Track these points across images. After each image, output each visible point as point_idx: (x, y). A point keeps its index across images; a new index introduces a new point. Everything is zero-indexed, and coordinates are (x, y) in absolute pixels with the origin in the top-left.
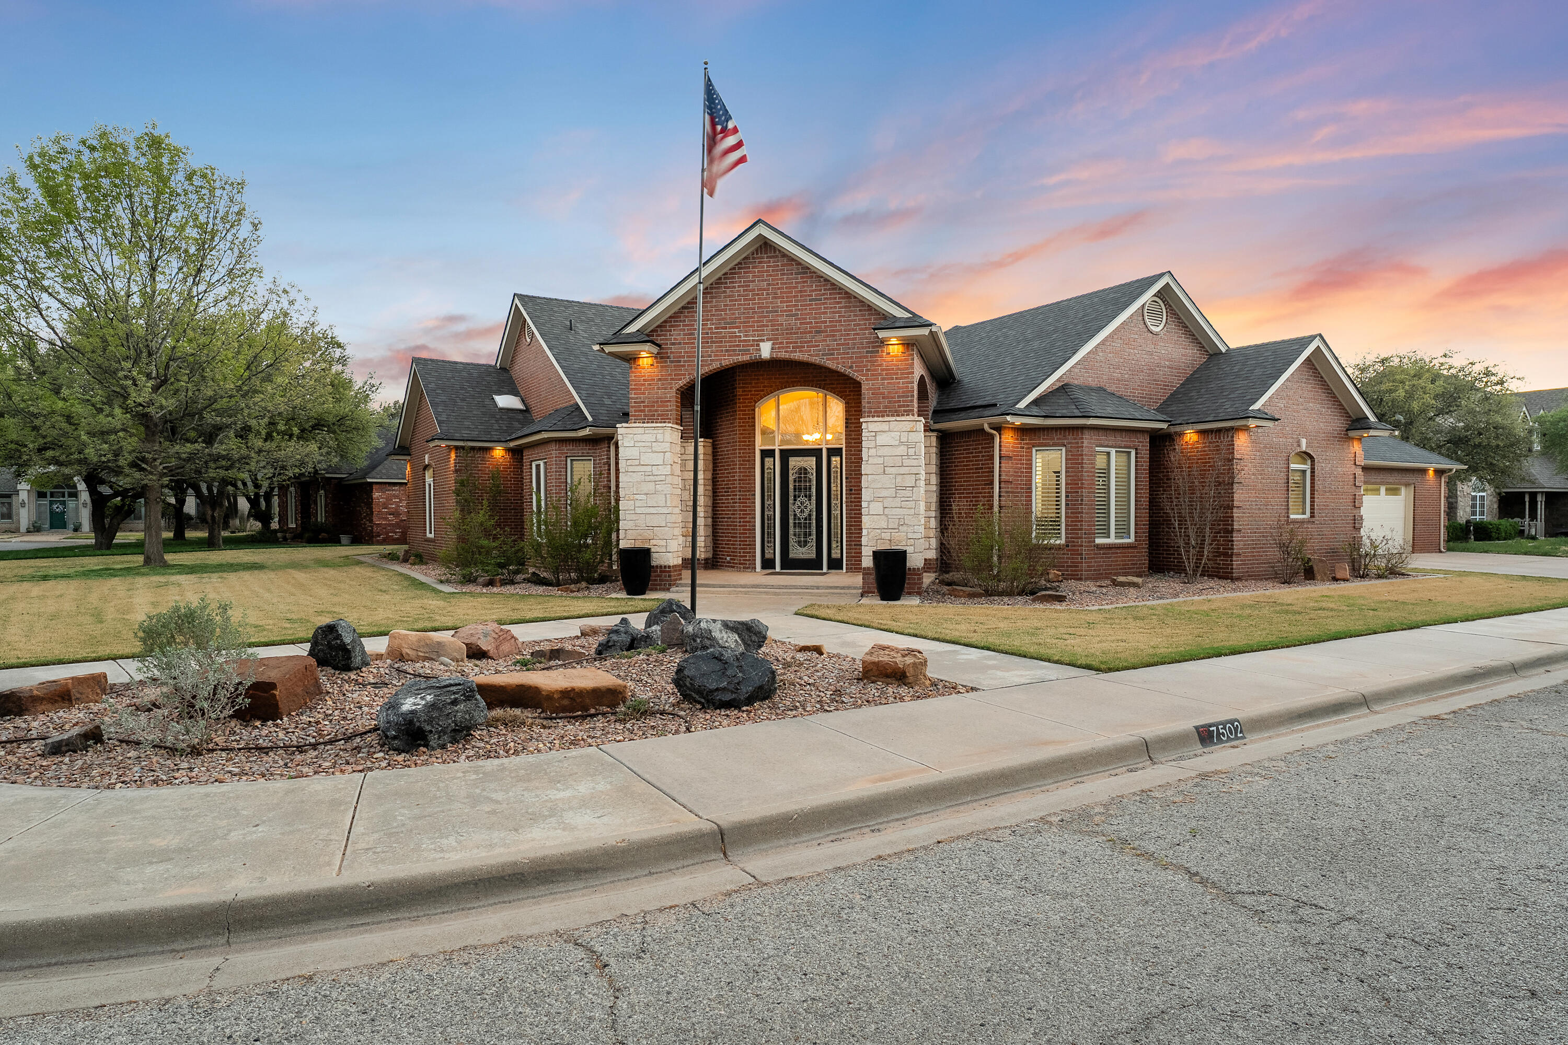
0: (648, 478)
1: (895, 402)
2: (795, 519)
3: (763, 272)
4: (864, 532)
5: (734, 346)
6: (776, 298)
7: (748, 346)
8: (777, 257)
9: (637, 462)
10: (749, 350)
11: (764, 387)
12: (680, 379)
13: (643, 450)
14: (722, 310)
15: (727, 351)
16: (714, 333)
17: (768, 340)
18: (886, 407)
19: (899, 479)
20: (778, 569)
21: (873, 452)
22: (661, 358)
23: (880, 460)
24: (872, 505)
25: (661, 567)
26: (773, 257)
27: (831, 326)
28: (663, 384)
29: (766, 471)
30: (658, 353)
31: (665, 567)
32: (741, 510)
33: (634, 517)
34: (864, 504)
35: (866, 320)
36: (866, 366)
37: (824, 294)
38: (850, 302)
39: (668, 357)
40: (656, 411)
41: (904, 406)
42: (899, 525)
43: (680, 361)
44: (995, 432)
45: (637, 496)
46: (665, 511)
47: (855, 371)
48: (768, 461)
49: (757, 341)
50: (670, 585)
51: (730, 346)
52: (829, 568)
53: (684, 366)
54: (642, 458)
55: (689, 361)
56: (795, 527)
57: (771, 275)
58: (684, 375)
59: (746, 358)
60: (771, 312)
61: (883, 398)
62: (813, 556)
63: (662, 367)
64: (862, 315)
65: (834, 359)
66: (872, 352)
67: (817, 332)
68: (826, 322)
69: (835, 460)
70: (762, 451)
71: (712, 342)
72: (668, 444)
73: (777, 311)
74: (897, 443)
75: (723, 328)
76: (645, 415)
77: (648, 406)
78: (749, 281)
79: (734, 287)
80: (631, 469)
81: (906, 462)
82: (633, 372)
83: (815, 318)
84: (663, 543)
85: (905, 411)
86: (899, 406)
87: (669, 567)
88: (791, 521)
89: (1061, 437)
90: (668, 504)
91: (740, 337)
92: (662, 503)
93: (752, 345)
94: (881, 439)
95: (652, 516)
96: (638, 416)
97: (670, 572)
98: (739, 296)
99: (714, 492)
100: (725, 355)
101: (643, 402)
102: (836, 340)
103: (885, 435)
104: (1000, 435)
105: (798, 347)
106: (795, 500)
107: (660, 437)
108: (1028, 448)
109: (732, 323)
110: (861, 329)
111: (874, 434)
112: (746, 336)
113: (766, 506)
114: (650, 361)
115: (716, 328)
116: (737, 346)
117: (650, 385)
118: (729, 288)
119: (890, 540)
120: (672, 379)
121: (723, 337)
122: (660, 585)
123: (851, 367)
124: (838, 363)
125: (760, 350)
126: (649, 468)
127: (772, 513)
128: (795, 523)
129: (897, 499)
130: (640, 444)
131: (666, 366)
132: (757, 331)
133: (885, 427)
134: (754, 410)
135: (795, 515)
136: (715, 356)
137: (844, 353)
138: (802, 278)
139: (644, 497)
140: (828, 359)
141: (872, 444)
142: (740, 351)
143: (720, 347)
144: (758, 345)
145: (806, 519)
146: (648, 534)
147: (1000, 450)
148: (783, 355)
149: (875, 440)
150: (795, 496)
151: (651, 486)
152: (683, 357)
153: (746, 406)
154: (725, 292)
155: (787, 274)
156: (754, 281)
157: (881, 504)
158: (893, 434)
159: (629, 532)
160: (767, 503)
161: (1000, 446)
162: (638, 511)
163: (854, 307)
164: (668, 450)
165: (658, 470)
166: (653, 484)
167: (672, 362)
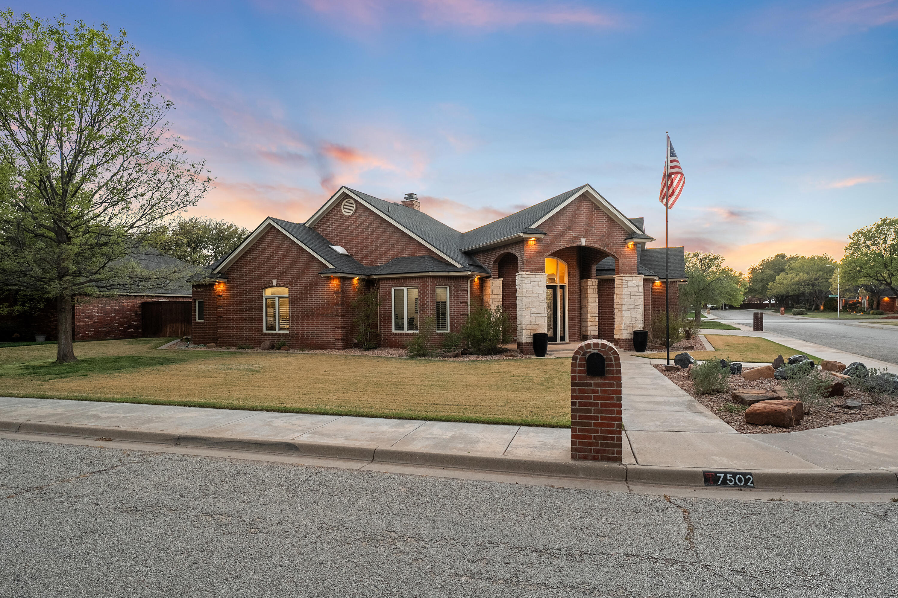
0: (536, 300)
1: (630, 268)
3: (582, 206)
5: (570, 239)
6: (587, 219)
7: (576, 239)
8: (587, 200)
9: (531, 292)
10: (576, 241)
12: (547, 252)
13: (534, 286)
14: (565, 222)
15: (567, 241)
16: (562, 232)
17: (584, 237)
18: (627, 270)
19: (636, 301)
21: (627, 289)
22: (539, 241)
23: (629, 293)
24: (626, 312)
26: (585, 200)
27: (608, 234)
28: (539, 254)
33: (530, 319)
35: (620, 232)
36: (620, 252)
37: (605, 220)
38: (614, 224)
39: (542, 241)
40: (536, 267)
41: (634, 270)
42: (635, 320)
43: (547, 244)
45: (531, 308)
46: (544, 315)
49: (580, 237)
51: (568, 239)
53: (549, 246)
54: (534, 290)
55: (551, 244)
57: (585, 208)
58: (549, 250)
59: (575, 245)
60: (585, 225)
61: (626, 266)
62: (552, 335)
63: (539, 246)
64: (619, 231)
65: (609, 248)
66: (622, 246)
67: (602, 236)
68: (606, 232)
71: (561, 236)
72: (545, 283)
73: (587, 225)
74: (635, 286)
75: (565, 230)
76: (531, 269)
77: (532, 264)
78: (576, 210)
79: (570, 212)
80: (529, 295)
81: (638, 294)
82: (526, 247)
83: (602, 230)
85: (634, 272)
86: (632, 270)
91: (573, 235)
92: (543, 312)
93: (578, 239)
94: (630, 284)
96: (528, 269)
98: (572, 216)
100: (566, 243)
101: (531, 262)
102: (609, 240)
103: (631, 282)
105: (595, 242)
107: (542, 280)
109: (569, 228)
110: (618, 236)
111: (627, 281)
112: (575, 234)
114: (533, 242)
115: (563, 230)
116: (572, 239)
117: (534, 254)
118: (568, 212)
120: (544, 252)
121: (566, 234)
123: (615, 252)
124: (610, 250)
125: (581, 242)
126: (537, 295)
129: (635, 310)
130: (533, 283)
131: (541, 246)
132: (579, 233)
133: (631, 279)
136: (563, 242)
137: (612, 246)
138: (597, 211)
139: (535, 308)
140: (607, 248)
141: (626, 286)
142: (572, 241)
143: (564, 238)
144: (580, 239)
146: (536, 327)
148: (590, 245)
149: (627, 284)
151: (538, 303)
152: (549, 242)
154: (566, 213)
155: (591, 209)
156: (578, 210)
157: (629, 312)
158: (634, 282)
159: (528, 326)
162: (532, 315)
163: (616, 226)
164: (545, 286)
165: (541, 295)
166: (539, 302)
167: (544, 244)
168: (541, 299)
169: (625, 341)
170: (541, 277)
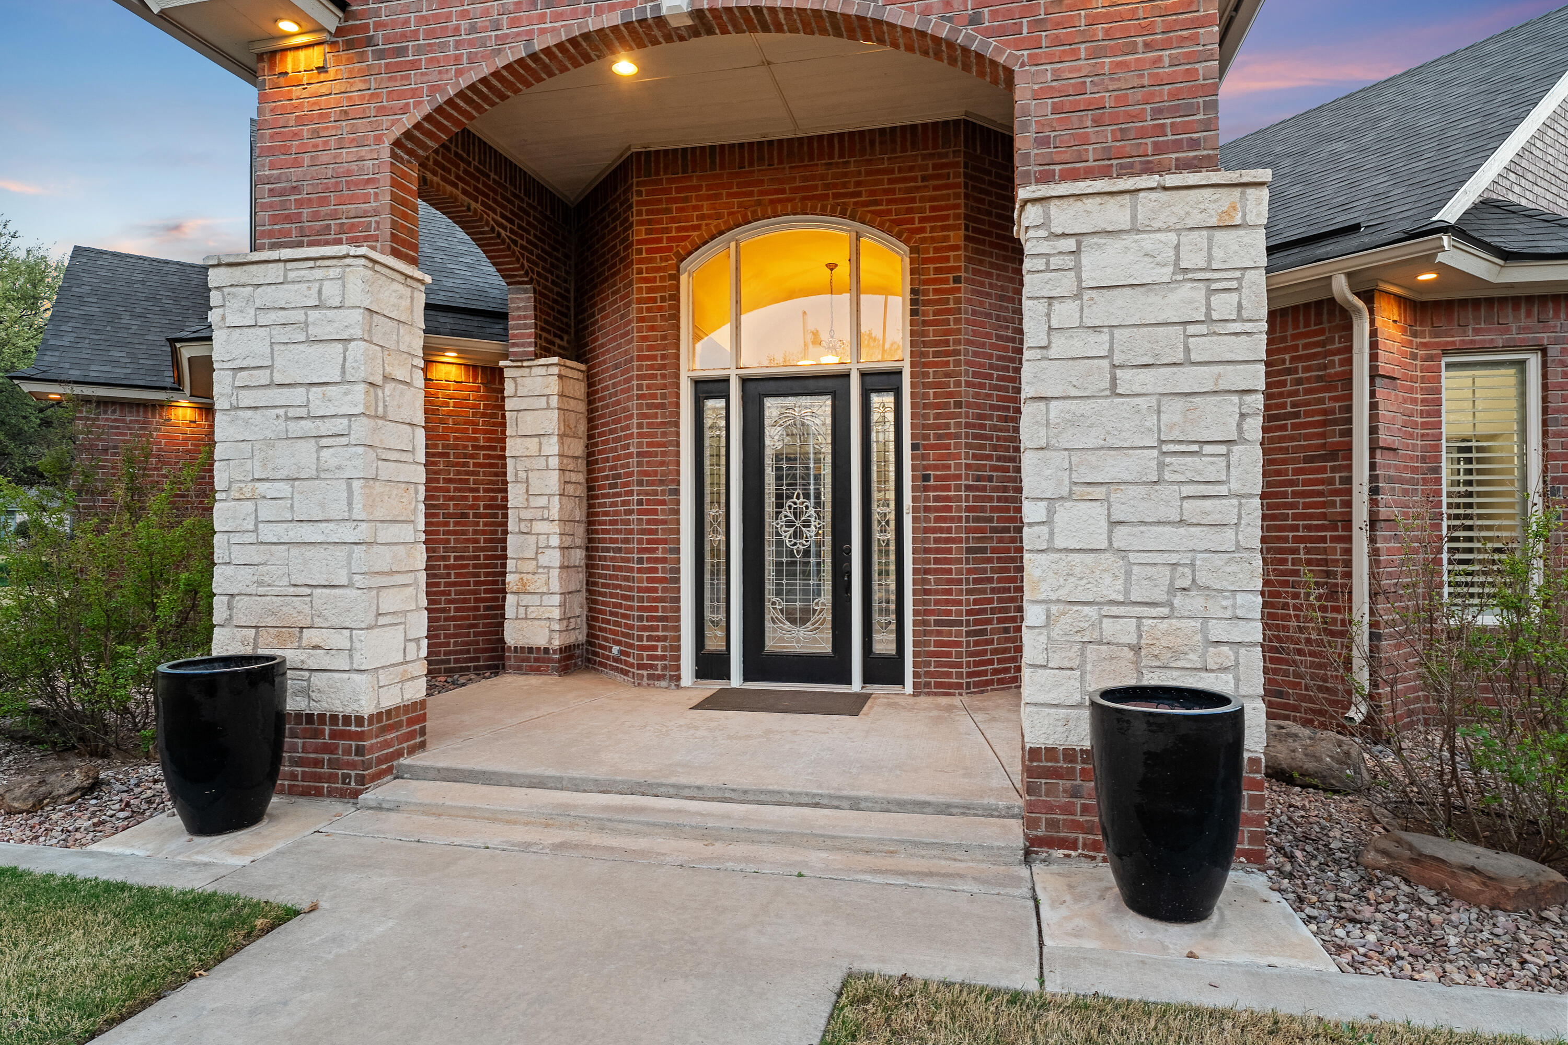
0: (296, 428)
1: (1142, 134)
2: (779, 554)
4: (1033, 615)
9: (263, 377)
11: (702, 217)
12: (404, 110)
13: (281, 335)
19: (1173, 411)
20: (736, 680)
21: (1065, 313)
22: (350, 45)
23: (1098, 344)
24: (1063, 514)
25: (334, 718)
28: (353, 129)
29: (708, 434)
30: (339, 31)
31: (347, 719)
32: (642, 531)
33: (253, 554)
34: (1031, 511)
36: (1029, 11)
39: (369, 42)
42: (1173, 590)
44: (1360, 303)
45: (262, 488)
46: (347, 533)
47: (990, 33)
48: (714, 405)
50: (361, 780)
52: (868, 679)
53: (415, 64)
54: (279, 363)
56: (779, 573)
61: (1097, 122)
62: (825, 647)
63: (350, 74)
69: (882, 402)
70: (698, 383)
72: (357, 316)
74: (1165, 273)
77: (311, 203)
80: (247, 398)
81: (1202, 348)
84: (340, 640)
87: (360, 720)
88: (770, 558)
89: (1532, 322)
90: (358, 513)
92: (338, 509)
94: (1102, 263)
95: (310, 552)
97: (360, 736)
99: (590, 489)
101: (297, 189)
103: (1115, 244)
104: (1371, 312)
106: (780, 506)
107: (331, 291)
108: (1430, 358)
111: (1070, 244)
113: (708, 519)
114: (315, 57)
117: (315, 134)
119: (1136, 649)
120: (379, 111)
122: (331, 778)
123: (975, 20)
126: (297, 396)
127: (722, 538)
128: (779, 564)
129: (1165, 491)
130: (272, 317)
131: (362, 69)
133: (1114, 212)
134: (676, 278)
135: (780, 543)
139: (284, 489)
141: (1066, 284)
145: (807, 553)
146: (296, 610)
147: (1374, 357)
149: (1077, 269)
150: (779, 496)
151: (306, 454)
152: (415, 36)
153: (658, 269)
157: (1099, 510)
158: (1148, 241)
159: (240, 603)
160: (710, 512)
161: (1374, 345)
162: (268, 533)
164: (357, 332)
165: (326, 399)
166: (311, 445)
167: (380, 55)
168: (325, 427)
169: (1056, 774)
170: (318, 274)
